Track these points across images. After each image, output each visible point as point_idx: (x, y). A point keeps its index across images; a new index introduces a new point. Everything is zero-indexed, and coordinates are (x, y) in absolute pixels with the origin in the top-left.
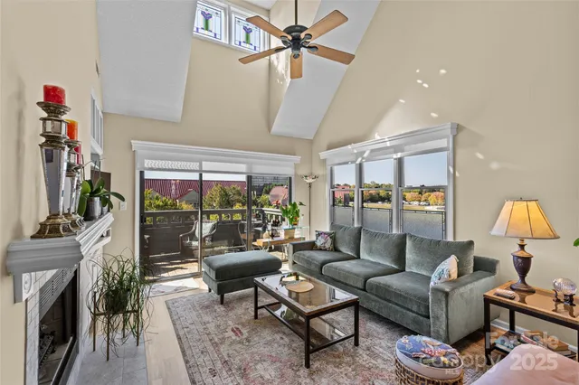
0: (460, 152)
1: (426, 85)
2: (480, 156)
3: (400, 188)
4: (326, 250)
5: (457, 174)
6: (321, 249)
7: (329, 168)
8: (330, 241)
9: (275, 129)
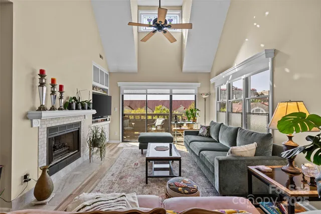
0: (276, 69)
1: (258, 26)
2: (287, 70)
3: (246, 98)
4: (203, 136)
5: (275, 86)
6: (201, 136)
7: (216, 88)
8: (206, 131)
9: (184, 69)
